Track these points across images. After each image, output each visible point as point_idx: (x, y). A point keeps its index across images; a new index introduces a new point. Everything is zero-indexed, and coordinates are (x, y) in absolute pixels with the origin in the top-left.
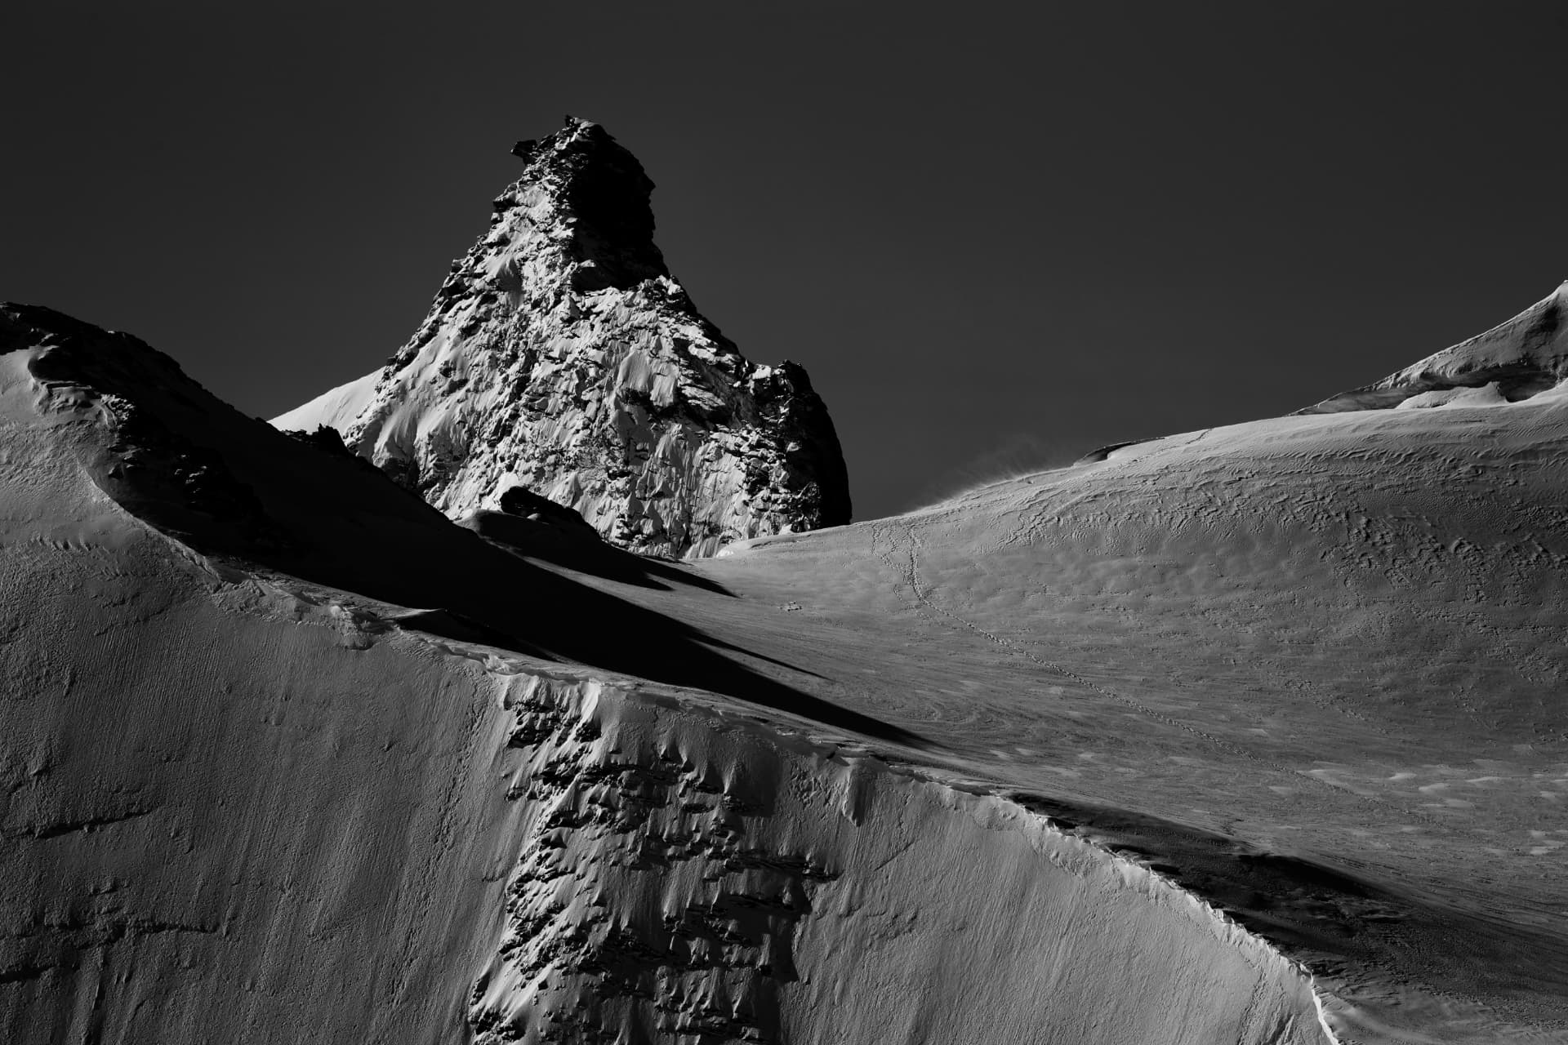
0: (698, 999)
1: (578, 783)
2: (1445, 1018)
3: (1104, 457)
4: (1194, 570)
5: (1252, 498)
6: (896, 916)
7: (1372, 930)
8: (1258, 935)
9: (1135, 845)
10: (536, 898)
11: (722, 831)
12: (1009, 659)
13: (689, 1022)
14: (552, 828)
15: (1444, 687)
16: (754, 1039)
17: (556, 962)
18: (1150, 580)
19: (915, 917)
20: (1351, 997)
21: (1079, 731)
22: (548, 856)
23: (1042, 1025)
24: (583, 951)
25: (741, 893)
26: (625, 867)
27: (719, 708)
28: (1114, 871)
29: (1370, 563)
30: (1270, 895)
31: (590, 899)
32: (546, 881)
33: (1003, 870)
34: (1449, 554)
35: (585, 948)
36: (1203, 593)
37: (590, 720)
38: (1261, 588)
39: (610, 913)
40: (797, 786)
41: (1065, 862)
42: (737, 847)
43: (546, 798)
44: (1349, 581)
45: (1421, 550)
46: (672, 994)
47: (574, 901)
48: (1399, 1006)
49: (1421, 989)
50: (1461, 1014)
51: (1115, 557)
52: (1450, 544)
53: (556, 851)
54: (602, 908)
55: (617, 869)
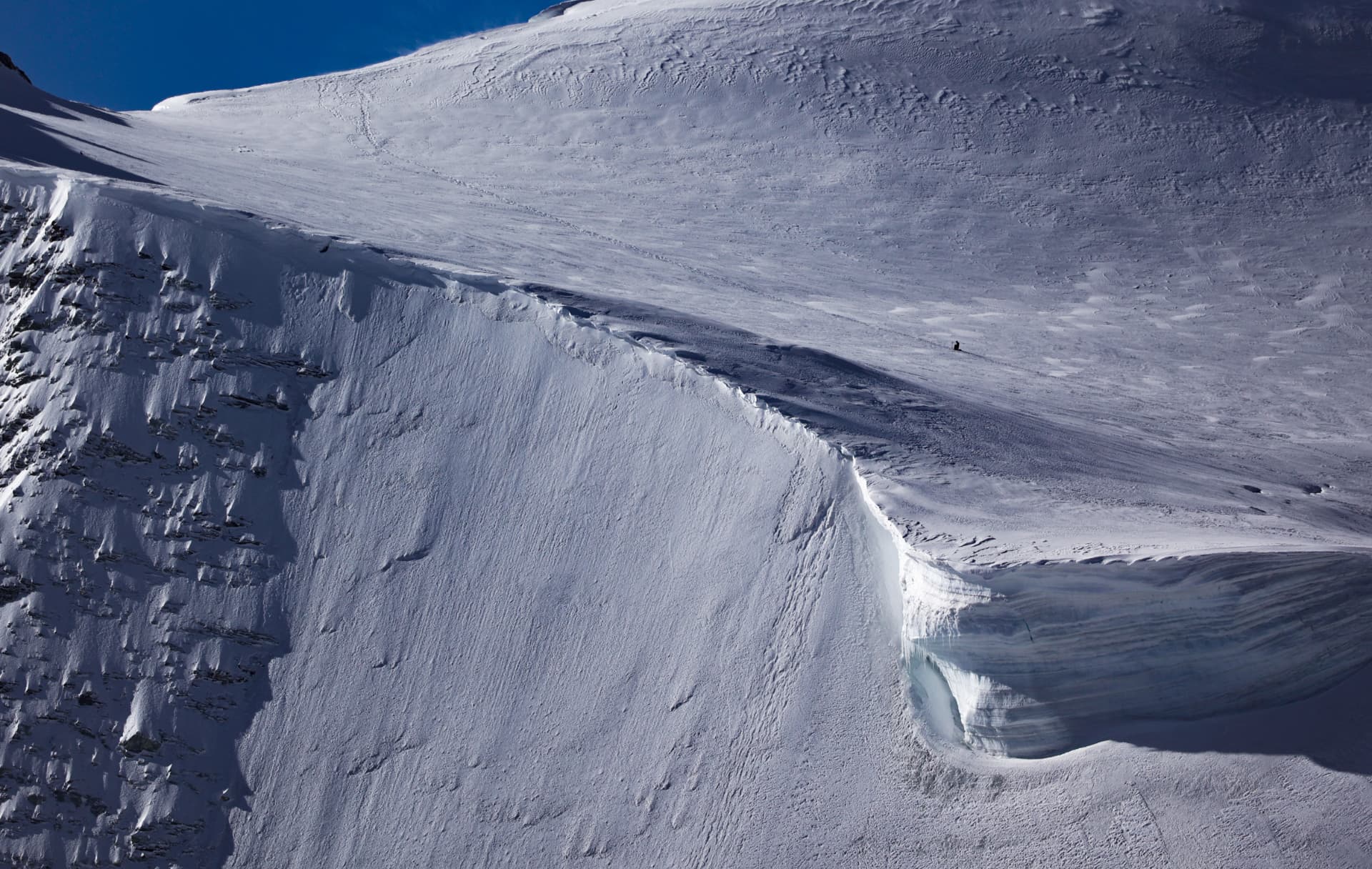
0: (188, 502)
1: (51, 281)
2: (998, 496)
3: (561, 13)
4: (665, 121)
5: (722, 50)
6: (400, 414)
7: (910, 415)
8: (794, 418)
9: (657, 333)
10: (6, 403)
11: (208, 328)
12: (479, 200)
13: (179, 526)
14: (21, 331)
15: (938, 232)
16: (250, 542)
17: (32, 468)
18: (619, 131)
19: (421, 415)
20: (898, 477)
21: (566, 259)
22: (17, 360)
23: (563, 520)
24: (60, 455)
25: (231, 393)
26: (103, 369)
27: (201, 203)
28: (635, 359)
29: (851, 113)
30: (802, 382)
31: (66, 403)
32: (17, 386)
33: (515, 361)
34: (933, 104)
35: (63, 452)
36: (676, 144)
37: (60, 218)
38: (737, 138)
39: (90, 416)
40: (290, 284)
41: (582, 353)
42: (225, 346)
43: (13, 301)
44: (829, 131)
45: (904, 100)
46: (159, 498)
47: (49, 405)
48: (948, 486)
49: (969, 470)
50: (1014, 493)
51: (581, 109)
52: (934, 94)
53: (27, 355)
54: (79, 412)
55: (94, 372)
